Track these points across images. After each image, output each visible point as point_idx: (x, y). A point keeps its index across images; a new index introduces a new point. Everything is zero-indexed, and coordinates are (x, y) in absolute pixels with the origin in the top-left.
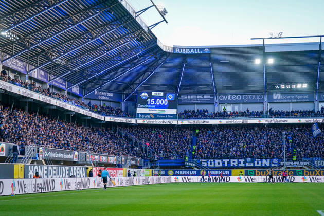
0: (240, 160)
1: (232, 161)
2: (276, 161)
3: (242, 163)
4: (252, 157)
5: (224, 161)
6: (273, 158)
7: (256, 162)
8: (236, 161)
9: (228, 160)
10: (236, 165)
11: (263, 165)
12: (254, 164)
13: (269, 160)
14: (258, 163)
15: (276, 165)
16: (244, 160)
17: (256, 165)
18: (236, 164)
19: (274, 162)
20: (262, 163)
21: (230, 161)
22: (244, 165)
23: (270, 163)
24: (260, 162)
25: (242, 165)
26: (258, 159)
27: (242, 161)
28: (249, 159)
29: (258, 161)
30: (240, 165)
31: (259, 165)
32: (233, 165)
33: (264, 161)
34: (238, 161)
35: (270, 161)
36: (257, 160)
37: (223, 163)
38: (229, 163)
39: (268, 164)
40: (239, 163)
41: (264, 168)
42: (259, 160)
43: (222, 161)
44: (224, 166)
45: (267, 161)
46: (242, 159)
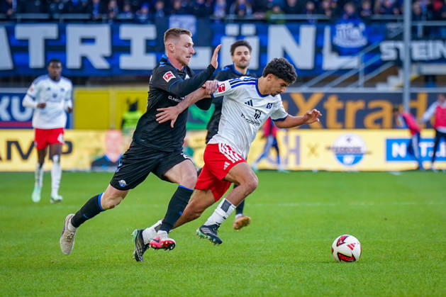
0: (126, 32)
1: (75, 33)
3: (138, 47)
4: (203, 13)
5: (21, 31)
6: (338, 16)
8: (102, 33)
9: (51, 31)
10: (100, 64)
13: (308, 33)
15: (353, 62)
16: (149, 32)
18: (98, 55)
19: (340, 41)
20: (263, 50)
21: (62, 32)
22: (149, 62)
23: (318, 50)
25: (138, 59)
26: (240, 22)
27: (138, 35)
28: (183, 25)
30: (126, 62)
32: (84, 59)
33: (279, 36)
34: (114, 33)
35: (319, 35)
36: (232, 29)
37: (19, 48)
38: (55, 48)
39: (303, 57)
40: (119, 47)
42: (248, 29)
43: (10, 33)
44: (26, 65)
45: (295, 34)
46: (135, 21)
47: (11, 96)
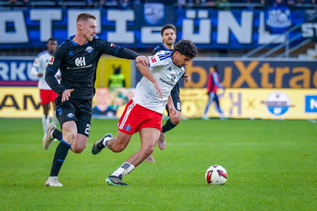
0: (112, 15)
2: (280, 17)
3: (121, 26)
5: (35, 15)
6: (270, 3)
7: (188, 25)
9: (57, 14)
11: (222, 38)
12: (179, 31)
13: (247, 16)
14: (196, 29)
15: (281, 39)
16: (130, 15)
17: (188, 34)
19: (271, 23)
20: (214, 29)
21: (65, 15)
22: (129, 38)
23: (255, 30)
24: (205, 25)
26: (197, 8)
27: (121, 17)
28: (155, 11)
29: (196, 21)
31: (204, 37)
33: (226, 19)
34: (104, 16)
35: (256, 18)
36: (191, 14)
37: (33, 27)
38: (59, 27)
39: (244, 35)
41: (223, 50)
42: (203, 14)
43: (26, 16)
44: (38, 39)
45: (238, 18)
46: (119, 7)
47: (27, 62)
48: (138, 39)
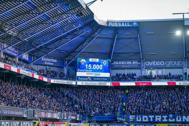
0: (163, 116)
1: (156, 117)
3: (165, 118)
4: (174, 114)
5: (150, 116)
7: (177, 118)
8: (160, 117)
9: (153, 116)
10: (160, 121)
11: (184, 121)
12: (176, 119)
13: (188, 117)
14: (179, 119)
16: (166, 116)
17: (177, 120)
18: (160, 119)
20: (182, 119)
21: (155, 116)
22: (167, 121)
24: (180, 118)
25: (165, 120)
26: (179, 115)
27: (165, 117)
28: (171, 116)
29: (179, 117)
30: (163, 120)
31: (180, 120)
32: (158, 120)
33: (184, 117)
34: (162, 117)
36: (178, 116)
37: (149, 119)
38: (154, 118)
39: (188, 120)
40: (163, 119)
41: (184, 123)
42: (180, 116)
43: (148, 117)
44: (150, 121)
45: (186, 117)
46: (165, 115)
48: (168, 121)
